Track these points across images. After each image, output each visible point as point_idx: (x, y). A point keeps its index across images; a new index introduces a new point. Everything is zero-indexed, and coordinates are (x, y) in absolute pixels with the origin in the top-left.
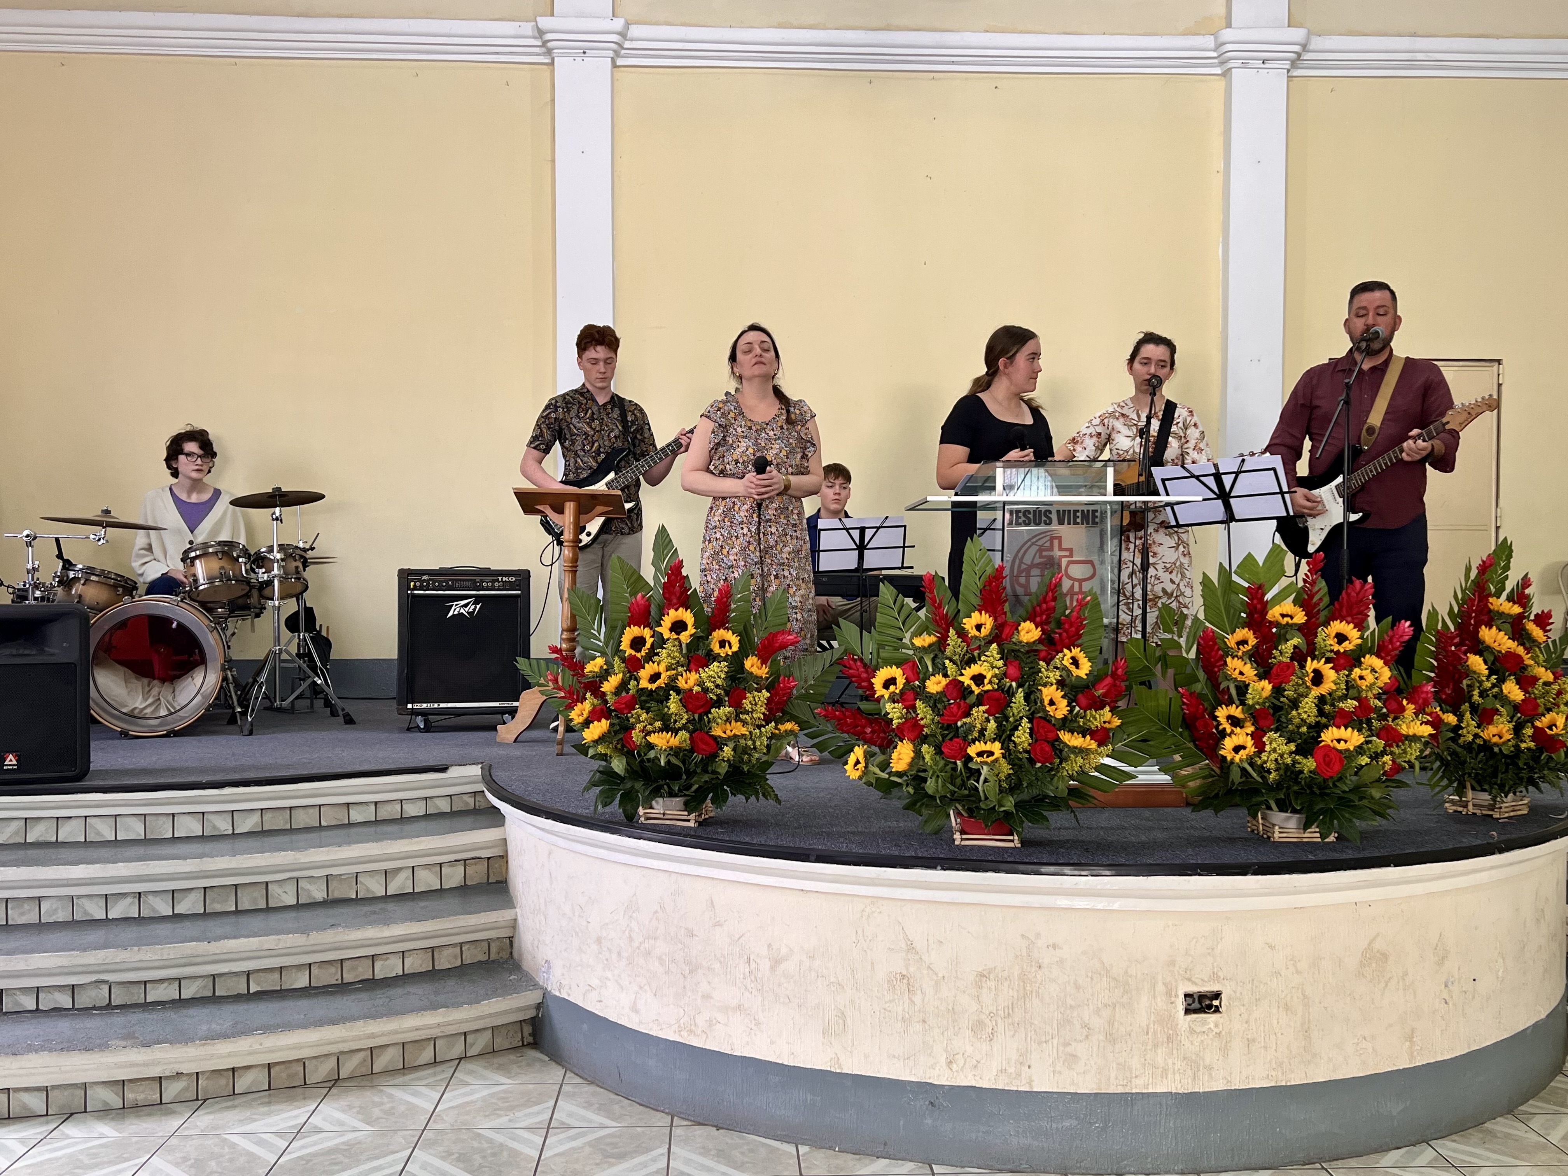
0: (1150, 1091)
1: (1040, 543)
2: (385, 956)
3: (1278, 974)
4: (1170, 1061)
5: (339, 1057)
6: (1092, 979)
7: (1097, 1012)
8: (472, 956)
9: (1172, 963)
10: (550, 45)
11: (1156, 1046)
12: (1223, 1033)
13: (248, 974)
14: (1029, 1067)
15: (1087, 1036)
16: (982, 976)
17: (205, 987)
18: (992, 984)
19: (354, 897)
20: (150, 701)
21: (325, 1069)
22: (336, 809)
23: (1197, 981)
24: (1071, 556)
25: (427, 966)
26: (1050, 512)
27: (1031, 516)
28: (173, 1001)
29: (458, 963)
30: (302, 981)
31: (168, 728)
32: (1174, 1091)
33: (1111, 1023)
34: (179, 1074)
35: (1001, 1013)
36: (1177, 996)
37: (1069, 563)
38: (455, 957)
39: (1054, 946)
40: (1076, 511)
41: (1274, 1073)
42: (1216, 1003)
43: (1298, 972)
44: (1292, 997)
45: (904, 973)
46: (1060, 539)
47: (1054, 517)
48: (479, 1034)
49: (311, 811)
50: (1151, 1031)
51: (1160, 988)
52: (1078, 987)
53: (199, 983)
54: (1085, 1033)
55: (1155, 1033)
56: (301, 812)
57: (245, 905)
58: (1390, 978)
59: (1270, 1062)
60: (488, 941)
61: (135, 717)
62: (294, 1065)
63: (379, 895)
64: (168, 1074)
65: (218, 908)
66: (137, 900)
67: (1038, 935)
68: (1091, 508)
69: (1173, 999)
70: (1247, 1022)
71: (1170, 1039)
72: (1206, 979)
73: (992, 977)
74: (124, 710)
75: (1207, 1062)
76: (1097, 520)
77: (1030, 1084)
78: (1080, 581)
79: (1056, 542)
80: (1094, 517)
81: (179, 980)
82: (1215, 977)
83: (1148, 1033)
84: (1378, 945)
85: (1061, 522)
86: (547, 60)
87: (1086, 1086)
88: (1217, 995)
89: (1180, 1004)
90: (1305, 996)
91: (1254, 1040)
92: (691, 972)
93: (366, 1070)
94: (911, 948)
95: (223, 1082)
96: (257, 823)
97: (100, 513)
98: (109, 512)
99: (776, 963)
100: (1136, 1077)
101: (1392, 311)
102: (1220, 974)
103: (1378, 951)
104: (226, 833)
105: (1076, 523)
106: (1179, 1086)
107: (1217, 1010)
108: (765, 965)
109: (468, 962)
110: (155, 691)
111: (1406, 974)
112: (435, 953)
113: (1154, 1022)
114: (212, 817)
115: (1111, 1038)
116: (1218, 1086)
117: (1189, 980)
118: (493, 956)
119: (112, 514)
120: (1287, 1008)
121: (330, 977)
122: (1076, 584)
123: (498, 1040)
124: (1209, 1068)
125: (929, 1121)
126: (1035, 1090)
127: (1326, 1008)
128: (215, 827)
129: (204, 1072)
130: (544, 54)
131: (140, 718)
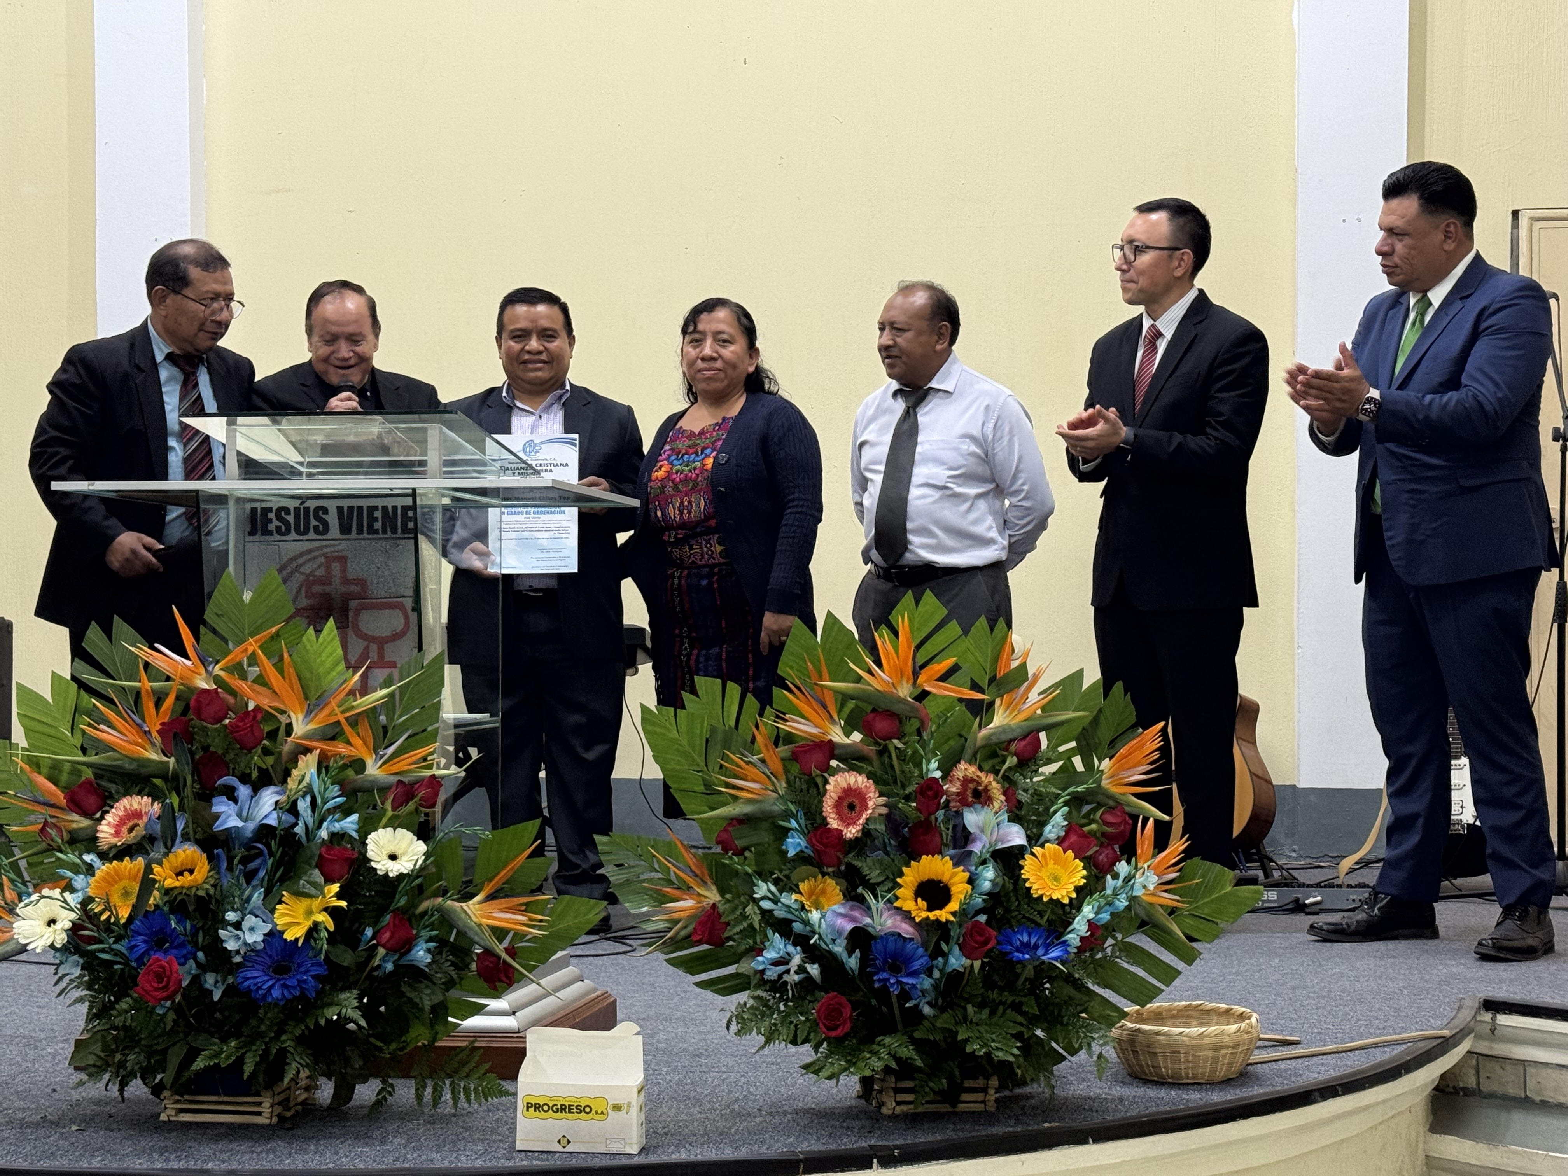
1: (306, 569)
24: (364, 593)
37: (361, 607)
46: (343, 561)
68: (400, 502)
78: (383, 641)
79: (336, 567)
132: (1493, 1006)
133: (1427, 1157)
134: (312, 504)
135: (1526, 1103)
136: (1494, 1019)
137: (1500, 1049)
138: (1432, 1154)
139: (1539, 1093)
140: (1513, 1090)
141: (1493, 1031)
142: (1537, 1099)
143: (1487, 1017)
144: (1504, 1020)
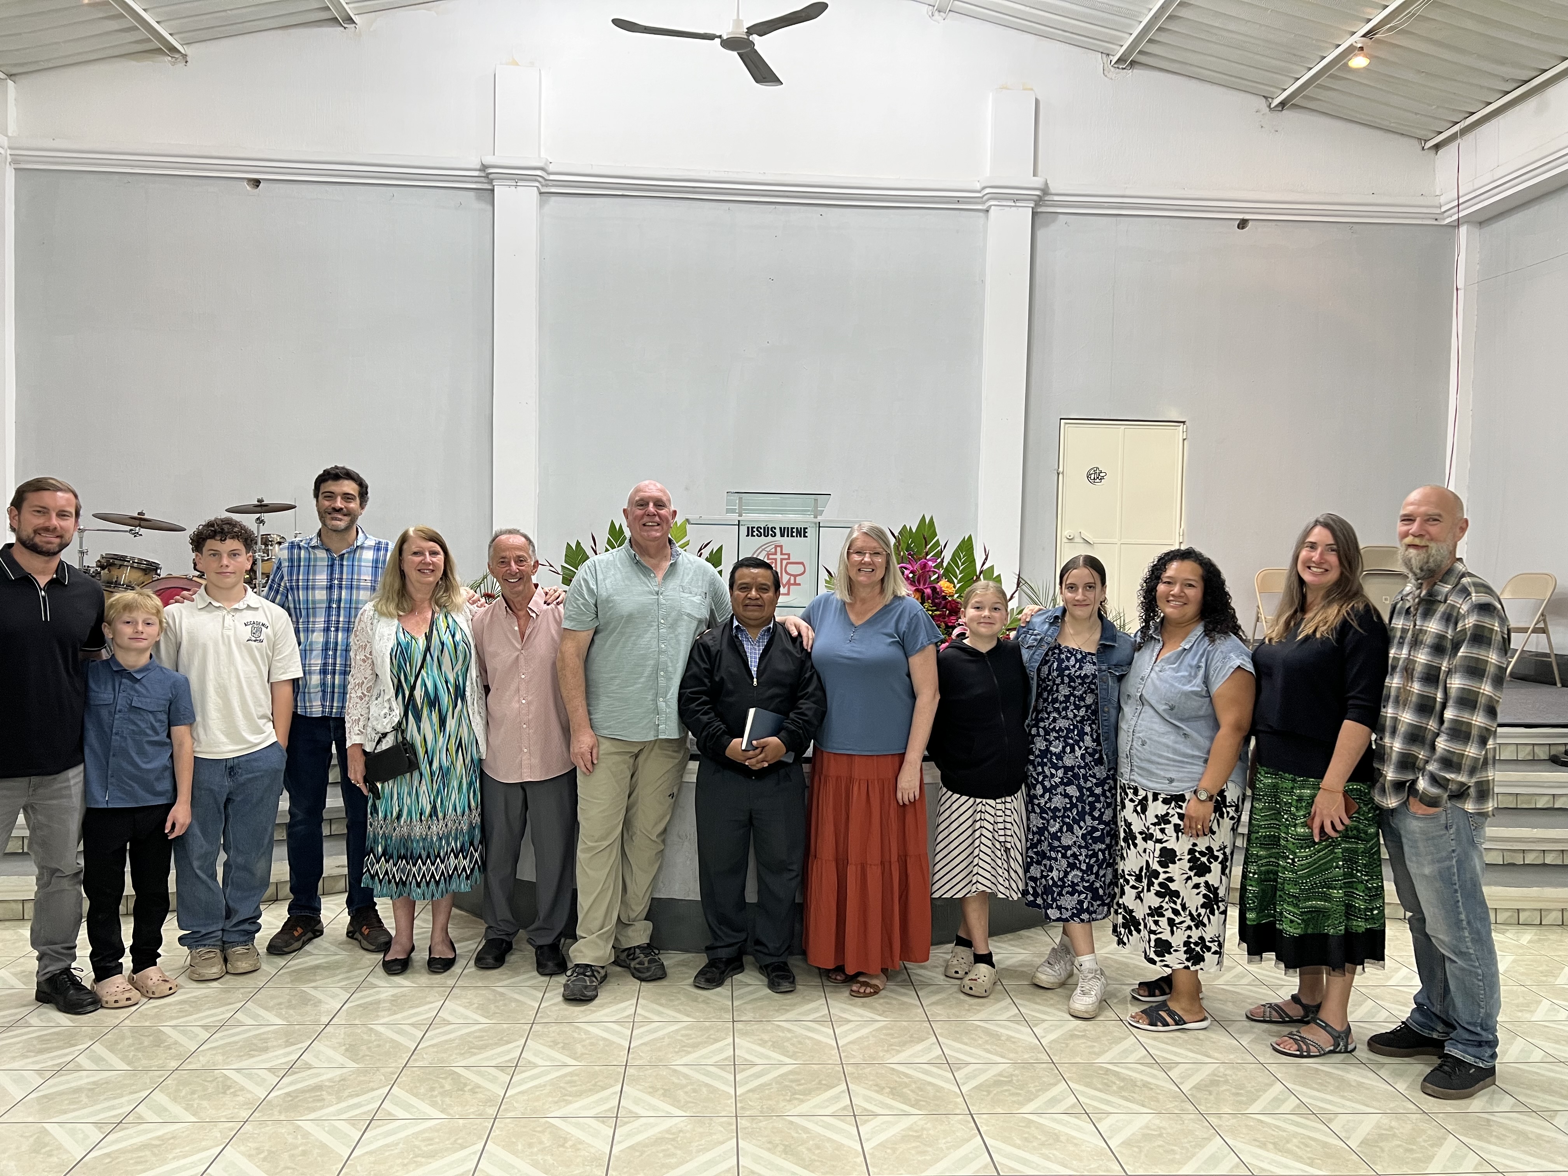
1: (768, 549)
10: (491, 176)
24: (789, 559)
26: (775, 528)
27: (762, 531)
37: (788, 563)
40: (792, 528)
46: (781, 547)
68: (803, 526)
78: (795, 576)
79: (779, 549)
85: (782, 535)
86: (490, 187)
105: (792, 536)
122: (792, 578)
130: (488, 183)
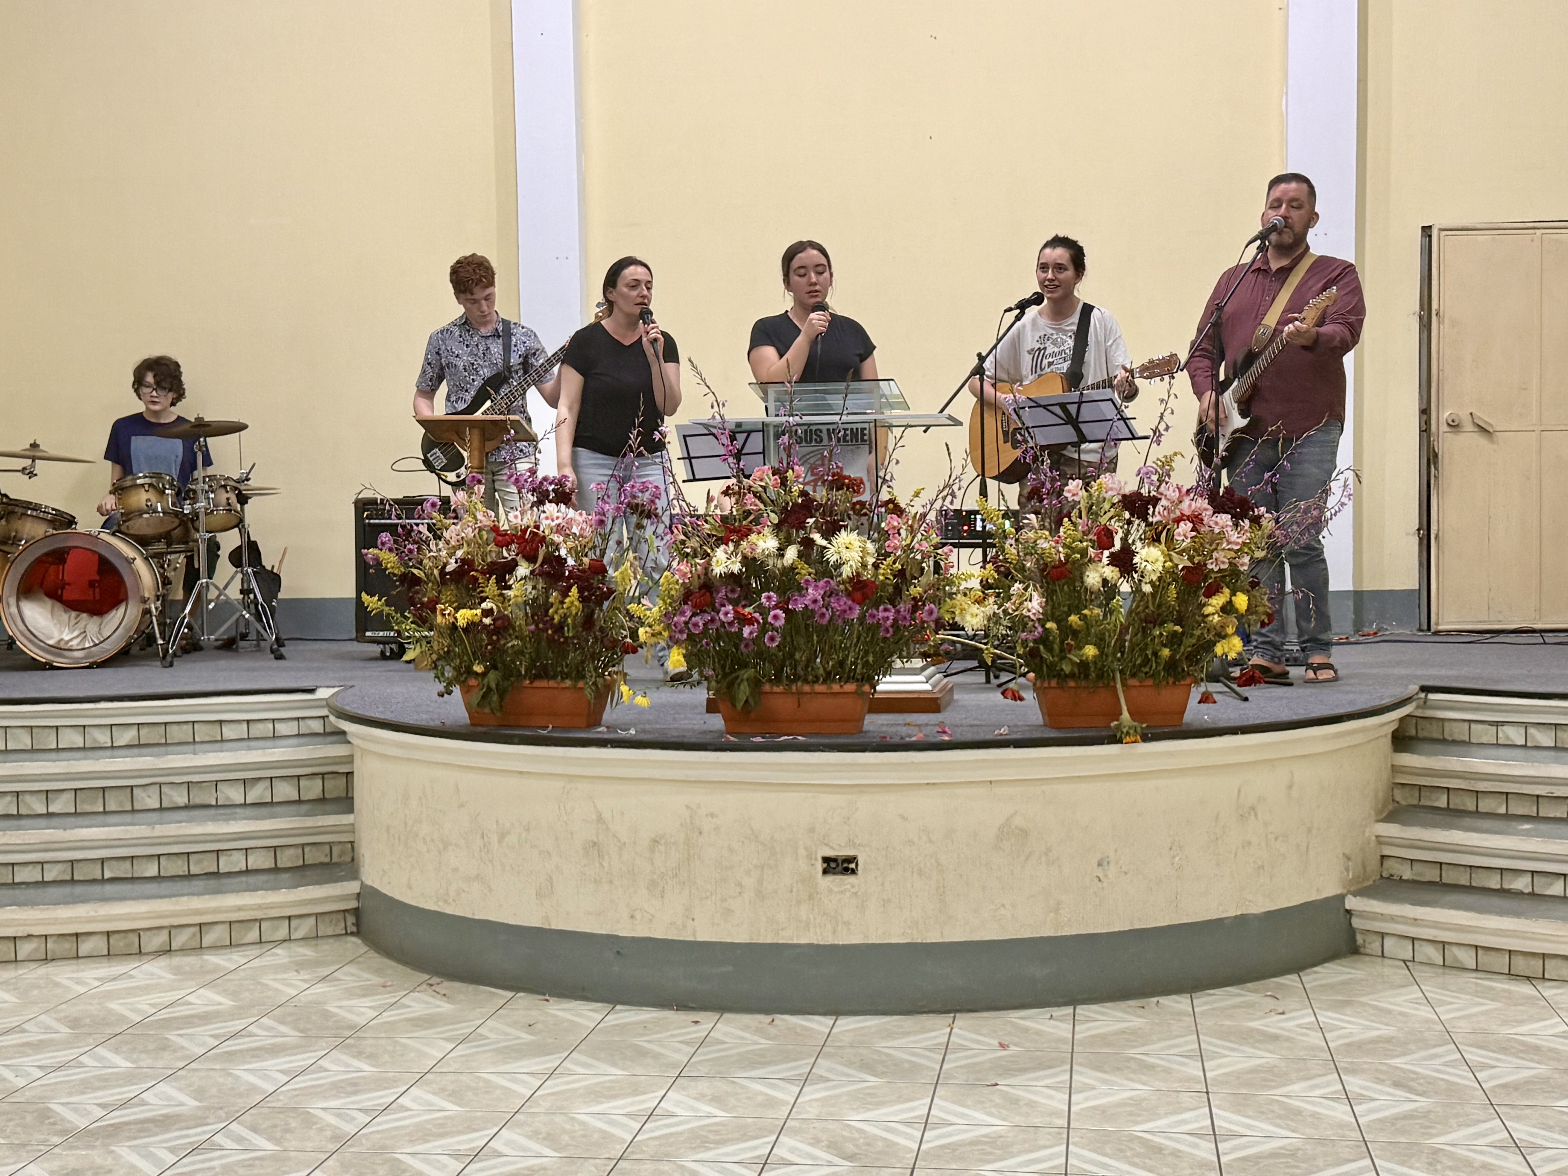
0: (795, 942)
1: (811, 461)
2: (229, 852)
3: (911, 843)
4: (811, 916)
5: (171, 929)
6: (743, 843)
7: (748, 873)
8: (313, 856)
9: (812, 830)
11: (799, 902)
12: (860, 893)
13: (103, 861)
14: (693, 920)
15: (740, 893)
16: (655, 842)
17: (64, 871)
18: (662, 848)
19: (214, 803)
20: (76, 633)
21: (158, 940)
22: (209, 726)
23: (835, 846)
25: (269, 864)
26: (821, 431)
28: (37, 883)
29: (301, 863)
30: (151, 870)
31: (91, 660)
32: (816, 942)
33: (760, 881)
34: (30, 936)
35: (670, 873)
36: (816, 859)
38: (297, 857)
39: (712, 815)
41: (909, 932)
42: (853, 866)
43: (931, 841)
44: (925, 864)
45: (595, 840)
47: (824, 435)
48: (303, 920)
49: (185, 727)
50: (795, 890)
51: (802, 852)
52: (731, 850)
53: (60, 867)
54: (738, 890)
55: (798, 891)
56: (175, 728)
57: (112, 806)
58: (1031, 853)
59: (905, 921)
60: (330, 844)
61: (61, 649)
62: (130, 935)
63: (238, 802)
64: (20, 935)
65: (88, 808)
66: (15, 799)
67: (699, 806)
68: (860, 426)
69: (813, 862)
70: (882, 884)
71: (811, 897)
72: (842, 844)
73: (662, 842)
74: (51, 642)
75: (846, 919)
76: (866, 438)
77: (694, 935)
80: (863, 435)
81: (42, 863)
82: (851, 843)
83: (791, 891)
84: (1018, 821)
87: (741, 937)
88: (853, 859)
89: (820, 866)
90: (939, 864)
91: (889, 901)
92: (444, 848)
93: (195, 943)
94: (600, 819)
95: (68, 946)
96: (134, 737)
97: (28, 447)
98: (38, 446)
99: (502, 836)
100: (783, 929)
101: (1307, 206)
102: (856, 841)
103: (1016, 828)
104: (106, 745)
106: (820, 938)
107: (853, 872)
108: (495, 838)
109: (310, 862)
110: (82, 625)
111: (1049, 850)
112: (278, 853)
113: (797, 882)
114: (92, 730)
115: (760, 895)
116: (856, 939)
117: (827, 845)
118: (335, 859)
119: (41, 447)
120: (921, 873)
121: (177, 867)
123: (321, 927)
124: (847, 924)
125: (616, 969)
126: (699, 939)
127: (961, 876)
128: (95, 740)
129: (51, 935)
131: (65, 650)
132: (1426, 689)
133: (1393, 766)
134: (814, 428)
135: (1444, 741)
136: (1426, 696)
137: (1429, 713)
138: (1395, 763)
139: (1451, 735)
140: (1436, 735)
141: (1425, 703)
142: (1450, 739)
143: (1422, 695)
144: (1431, 696)
